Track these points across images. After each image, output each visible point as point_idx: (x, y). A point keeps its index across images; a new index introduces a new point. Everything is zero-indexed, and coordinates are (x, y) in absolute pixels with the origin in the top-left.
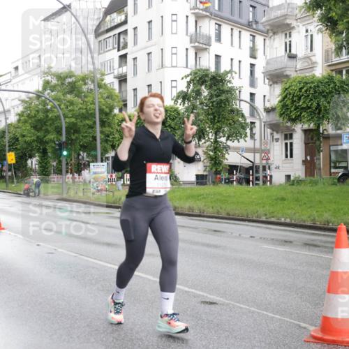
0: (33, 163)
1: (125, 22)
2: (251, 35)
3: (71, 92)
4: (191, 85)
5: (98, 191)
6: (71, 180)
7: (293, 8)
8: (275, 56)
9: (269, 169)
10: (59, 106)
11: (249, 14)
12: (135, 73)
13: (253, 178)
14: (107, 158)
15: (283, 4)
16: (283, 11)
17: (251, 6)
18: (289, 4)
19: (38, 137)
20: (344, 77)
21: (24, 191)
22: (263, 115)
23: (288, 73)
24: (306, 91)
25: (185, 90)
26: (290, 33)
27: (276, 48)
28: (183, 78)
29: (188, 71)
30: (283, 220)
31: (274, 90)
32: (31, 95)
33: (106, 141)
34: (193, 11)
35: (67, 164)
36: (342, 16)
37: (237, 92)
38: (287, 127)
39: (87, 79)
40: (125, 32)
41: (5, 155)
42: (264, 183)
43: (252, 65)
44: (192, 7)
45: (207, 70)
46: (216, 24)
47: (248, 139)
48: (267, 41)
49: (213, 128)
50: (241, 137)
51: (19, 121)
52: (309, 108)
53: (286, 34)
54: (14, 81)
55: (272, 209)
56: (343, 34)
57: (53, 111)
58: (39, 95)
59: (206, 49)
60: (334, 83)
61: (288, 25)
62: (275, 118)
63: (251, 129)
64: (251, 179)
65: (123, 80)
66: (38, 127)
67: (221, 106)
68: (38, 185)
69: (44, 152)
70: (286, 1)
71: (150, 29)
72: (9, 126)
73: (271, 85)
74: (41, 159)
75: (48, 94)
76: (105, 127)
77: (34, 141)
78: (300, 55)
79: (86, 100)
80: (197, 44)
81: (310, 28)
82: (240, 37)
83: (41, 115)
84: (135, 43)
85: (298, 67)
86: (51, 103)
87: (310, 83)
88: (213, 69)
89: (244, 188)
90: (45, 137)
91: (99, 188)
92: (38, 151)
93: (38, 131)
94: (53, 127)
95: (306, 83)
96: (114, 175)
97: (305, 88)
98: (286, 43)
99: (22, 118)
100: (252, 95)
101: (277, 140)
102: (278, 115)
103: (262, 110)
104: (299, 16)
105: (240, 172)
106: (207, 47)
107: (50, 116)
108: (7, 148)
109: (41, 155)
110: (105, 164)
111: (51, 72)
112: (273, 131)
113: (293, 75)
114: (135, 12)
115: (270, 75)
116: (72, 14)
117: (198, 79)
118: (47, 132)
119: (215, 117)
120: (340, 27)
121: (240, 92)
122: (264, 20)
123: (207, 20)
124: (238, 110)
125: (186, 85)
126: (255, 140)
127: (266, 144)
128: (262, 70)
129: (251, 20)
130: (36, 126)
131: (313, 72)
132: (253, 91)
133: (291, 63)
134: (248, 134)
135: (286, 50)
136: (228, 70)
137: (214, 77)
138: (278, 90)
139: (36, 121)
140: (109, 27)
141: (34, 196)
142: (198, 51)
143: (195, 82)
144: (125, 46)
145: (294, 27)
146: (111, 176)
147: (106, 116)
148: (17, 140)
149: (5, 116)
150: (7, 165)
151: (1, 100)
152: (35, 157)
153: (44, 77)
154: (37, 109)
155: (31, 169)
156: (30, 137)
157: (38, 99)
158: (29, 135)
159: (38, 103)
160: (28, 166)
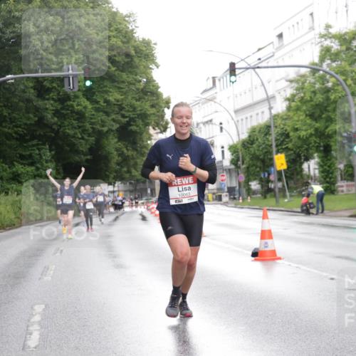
0: (311, 167)
10: (345, 80)
19: (316, 130)
21: (302, 207)
32: (303, 71)
41: (272, 159)
51: (289, 108)
54: (277, 55)
57: (335, 91)
58: (314, 69)
66: (317, 115)
68: (320, 197)
69: (326, 151)
72: (275, 117)
74: (323, 161)
75: (328, 65)
77: (311, 135)
83: (319, 98)
86: (333, 79)
90: (327, 127)
92: (317, 150)
93: (316, 120)
99: (293, 104)
108: (274, 149)
109: (321, 155)
111: (330, 33)
118: (330, 120)
130: (313, 113)
139: (312, 105)
141: (317, 214)
148: (287, 136)
149: (270, 105)
150: (276, 173)
151: (262, 82)
152: (313, 158)
153: (321, 42)
154: (312, 89)
155: (309, 176)
156: (306, 130)
157: (314, 75)
158: (304, 128)
159: (313, 81)
160: (304, 173)
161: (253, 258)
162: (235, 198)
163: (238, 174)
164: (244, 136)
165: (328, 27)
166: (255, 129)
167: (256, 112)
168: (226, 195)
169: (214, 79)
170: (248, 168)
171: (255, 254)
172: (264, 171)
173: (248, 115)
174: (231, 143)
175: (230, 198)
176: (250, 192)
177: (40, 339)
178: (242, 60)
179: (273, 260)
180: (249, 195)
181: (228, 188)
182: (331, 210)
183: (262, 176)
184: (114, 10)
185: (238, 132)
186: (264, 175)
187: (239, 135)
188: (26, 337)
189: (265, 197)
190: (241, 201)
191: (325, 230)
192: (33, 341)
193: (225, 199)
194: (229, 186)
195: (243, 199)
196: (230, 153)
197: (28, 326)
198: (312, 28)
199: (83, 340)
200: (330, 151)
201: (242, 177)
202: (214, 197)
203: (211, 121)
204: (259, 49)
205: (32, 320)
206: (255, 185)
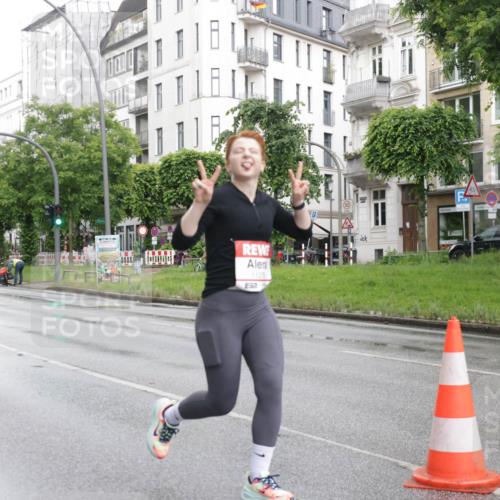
0: (13, 236)
1: (144, 33)
2: (325, 50)
3: (66, 134)
4: (240, 122)
5: (107, 275)
6: (67, 261)
7: (384, 12)
8: (359, 80)
9: (352, 241)
10: (50, 153)
11: (321, 20)
12: (160, 106)
13: (329, 255)
14: (120, 229)
15: (369, 5)
16: (369, 15)
17: (324, 8)
18: (377, 6)
19: (19, 199)
20: (457, 110)
22: (343, 164)
23: (378, 104)
24: (404, 130)
25: (232, 129)
26: (380, 47)
27: (361, 69)
28: (228, 113)
29: (235, 103)
30: (372, 313)
31: (358, 129)
32: (8, 139)
33: (119, 204)
34: (241, 16)
35: (62, 237)
36: (452, 23)
37: (306, 131)
38: (377, 181)
39: (90, 115)
40: (144, 47)
42: (346, 261)
43: (327, 94)
44: (240, 10)
45: (263, 101)
46: (274, 34)
47: (322, 198)
48: (348, 59)
49: (271, 184)
50: (312, 197)
52: (409, 154)
53: (374, 49)
55: (356, 299)
56: (454, 47)
57: (40, 162)
58: (20, 139)
59: (261, 70)
60: (444, 118)
61: (377, 36)
62: (360, 168)
63: (327, 185)
64: (326, 256)
65: (141, 116)
66: (20, 184)
67: (282, 153)
68: (19, 268)
69: (28, 221)
70: (374, 1)
71: (180, 41)
73: (354, 122)
74: (24, 231)
75: (34, 137)
76: (116, 183)
77: (13, 204)
78: (395, 78)
79: (89, 145)
80: (247, 64)
81: (408, 39)
82: (309, 53)
83: (23, 168)
84: (159, 62)
85: (392, 96)
86: (38, 151)
87: (409, 119)
88: (271, 100)
89: (317, 268)
90: (30, 198)
91: (109, 272)
92: (20, 219)
93: (19, 190)
94: (41, 184)
95: (404, 119)
96: (130, 253)
97: (402, 126)
98: (374, 62)
100: (327, 136)
101: (363, 200)
102: (364, 165)
103: (342, 158)
104: (392, 23)
105: (310, 246)
106: (263, 68)
107: (37, 168)
109: (23, 225)
110: (117, 236)
111: (37, 104)
112: (358, 187)
113: (385, 107)
114: (158, 17)
115: (352, 107)
116: (68, 21)
117: (249, 113)
118: (33, 191)
119: (274, 168)
120: (450, 39)
121: (310, 131)
122: (343, 28)
123: (261, 29)
124: (307, 159)
125: (233, 122)
126: (332, 200)
127: (347, 205)
128: (342, 100)
129: (324, 28)
130: (17, 182)
131: (414, 103)
132: (328, 130)
133: (383, 90)
134: (323, 192)
135: (375, 72)
136: (292, 101)
137: (272, 111)
138: (364, 128)
139: (15, 175)
140: (121, 39)
141: (15, 285)
142: (249, 73)
143: (246, 118)
144: (145, 67)
145: (385, 39)
146: (126, 254)
147: (117, 167)
152: (15, 228)
153: (27, 112)
154: (17, 158)
155: (10, 246)
156: (8, 199)
157: (19, 144)
158: (6, 196)
159: (18, 150)
160: (5, 242)
165: (35, 98)
182: (28, 282)
191: (20, 303)
198: (20, 96)
200: (32, 222)
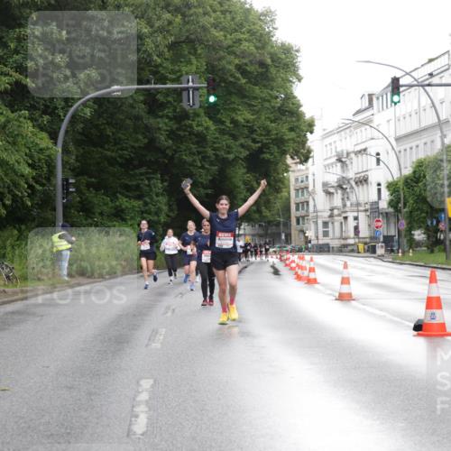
108: (446, 190)
149: (442, 132)
150: (447, 220)
151: (433, 103)
161: (415, 333)
162: (392, 251)
163: (398, 220)
164: (408, 171)
166: (422, 163)
167: (423, 141)
168: (382, 247)
169: (370, 96)
170: (411, 212)
171: (418, 327)
172: (432, 217)
173: (414, 144)
174: (390, 180)
175: (386, 251)
176: (413, 244)
177: (147, 424)
178: (407, 74)
179: (443, 336)
180: (411, 247)
181: (384, 237)
183: (429, 223)
184: (247, 6)
185: (400, 165)
186: (432, 223)
187: (400, 170)
188: (131, 421)
189: (432, 252)
190: (400, 254)
192: (140, 425)
193: (380, 251)
194: (385, 234)
195: (403, 253)
196: (388, 193)
197: (133, 407)
199: (201, 429)
201: (403, 224)
202: (366, 247)
203: (365, 150)
204: (431, 61)
205: (138, 399)
206: (419, 235)
